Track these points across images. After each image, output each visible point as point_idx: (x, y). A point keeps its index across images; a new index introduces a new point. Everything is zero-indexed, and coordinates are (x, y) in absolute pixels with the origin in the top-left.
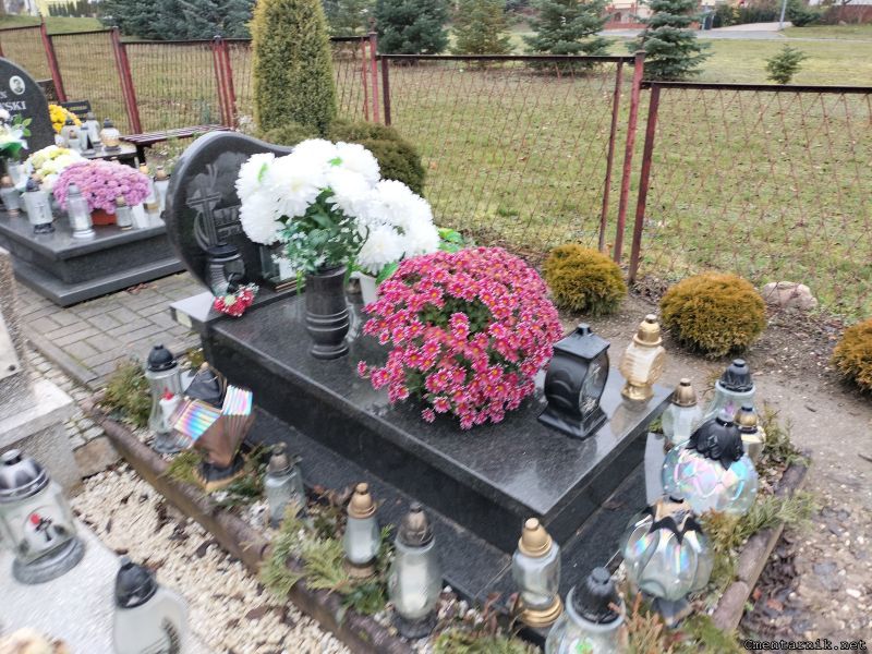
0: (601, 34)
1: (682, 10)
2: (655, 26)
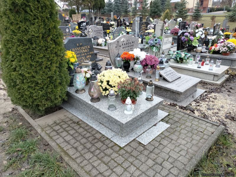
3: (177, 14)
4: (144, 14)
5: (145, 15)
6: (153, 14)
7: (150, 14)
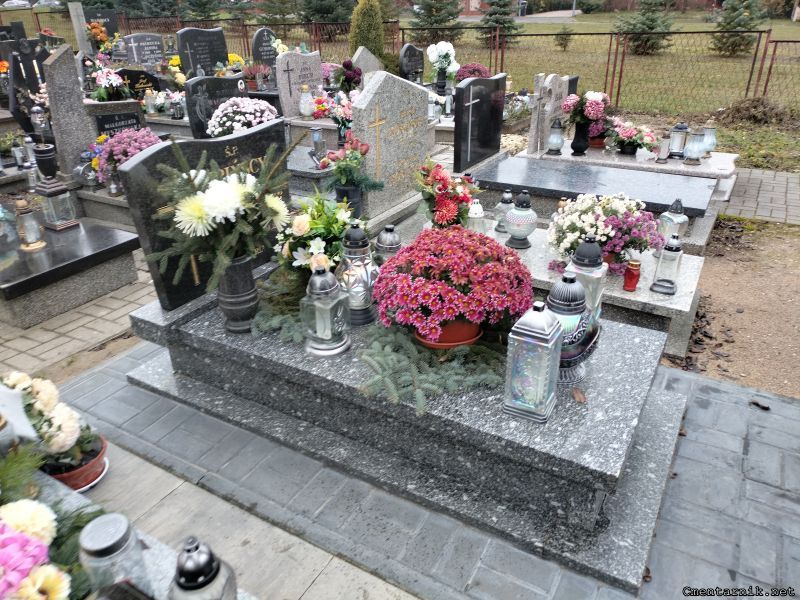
0: (458, 20)
1: (505, 6)
2: (491, 15)
3: (416, 20)
4: (278, 16)
5: (284, 20)
6: (317, 17)
7: (306, 17)
